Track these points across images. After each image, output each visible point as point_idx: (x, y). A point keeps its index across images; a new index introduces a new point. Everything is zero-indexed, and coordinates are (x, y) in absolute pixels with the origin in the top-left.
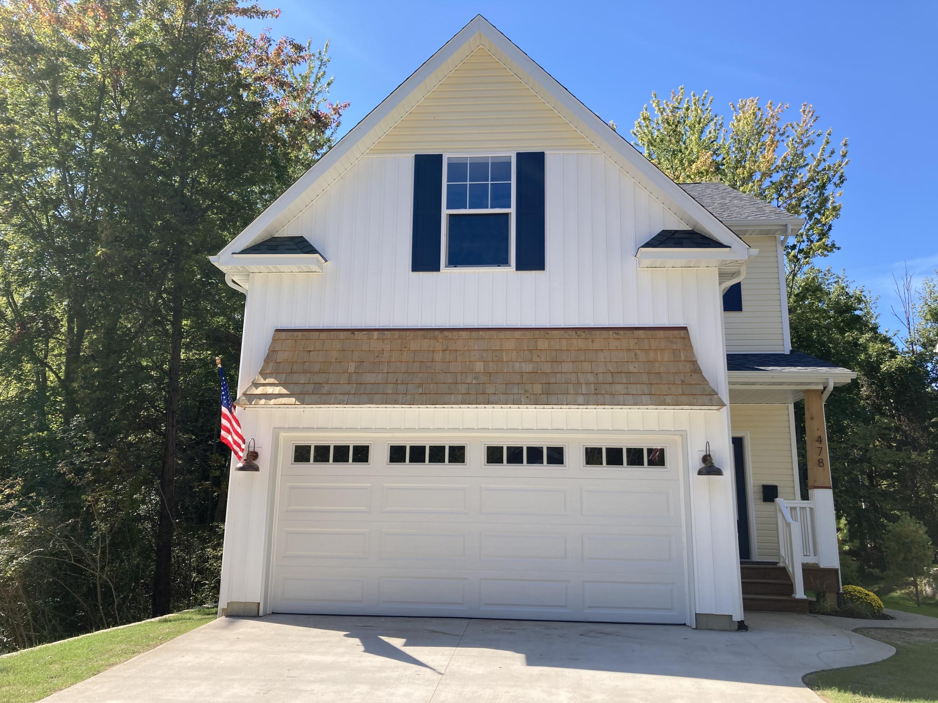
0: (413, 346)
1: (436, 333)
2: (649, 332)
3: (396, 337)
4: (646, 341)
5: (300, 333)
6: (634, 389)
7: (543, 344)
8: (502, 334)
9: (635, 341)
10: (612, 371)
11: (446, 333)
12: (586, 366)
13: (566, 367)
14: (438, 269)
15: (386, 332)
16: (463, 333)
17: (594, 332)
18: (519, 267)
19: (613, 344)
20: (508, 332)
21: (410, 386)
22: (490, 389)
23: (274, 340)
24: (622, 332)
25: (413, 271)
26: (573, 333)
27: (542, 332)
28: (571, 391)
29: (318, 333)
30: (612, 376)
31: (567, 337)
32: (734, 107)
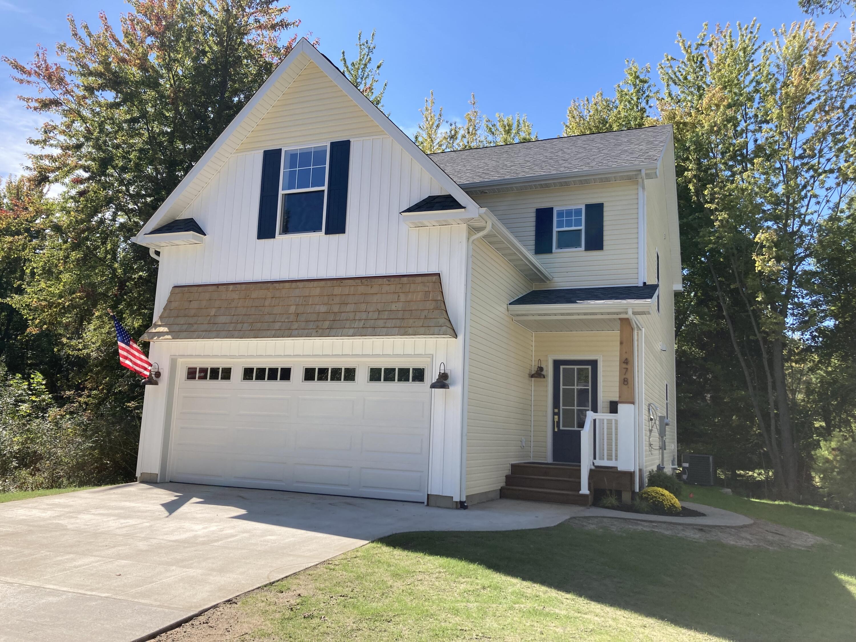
0: (254, 295)
1: (269, 285)
2: (411, 279)
3: (243, 289)
4: (408, 285)
5: (187, 288)
6: (390, 323)
7: (337, 291)
8: (312, 284)
9: (400, 286)
10: (379, 310)
11: (275, 285)
12: (363, 307)
13: (350, 308)
14: (274, 237)
15: (237, 286)
16: (287, 284)
17: (373, 280)
18: (327, 233)
19: (386, 288)
20: (316, 283)
21: (245, 325)
22: (295, 326)
23: (172, 293)
24: (392, 279)
25: (258, 239)
26: (359, 281)
27: (339, 281)
28: (347, 326)
29: (196, 288)
30: (379, 314)
31: (355, 284)
32: (776, 32)
